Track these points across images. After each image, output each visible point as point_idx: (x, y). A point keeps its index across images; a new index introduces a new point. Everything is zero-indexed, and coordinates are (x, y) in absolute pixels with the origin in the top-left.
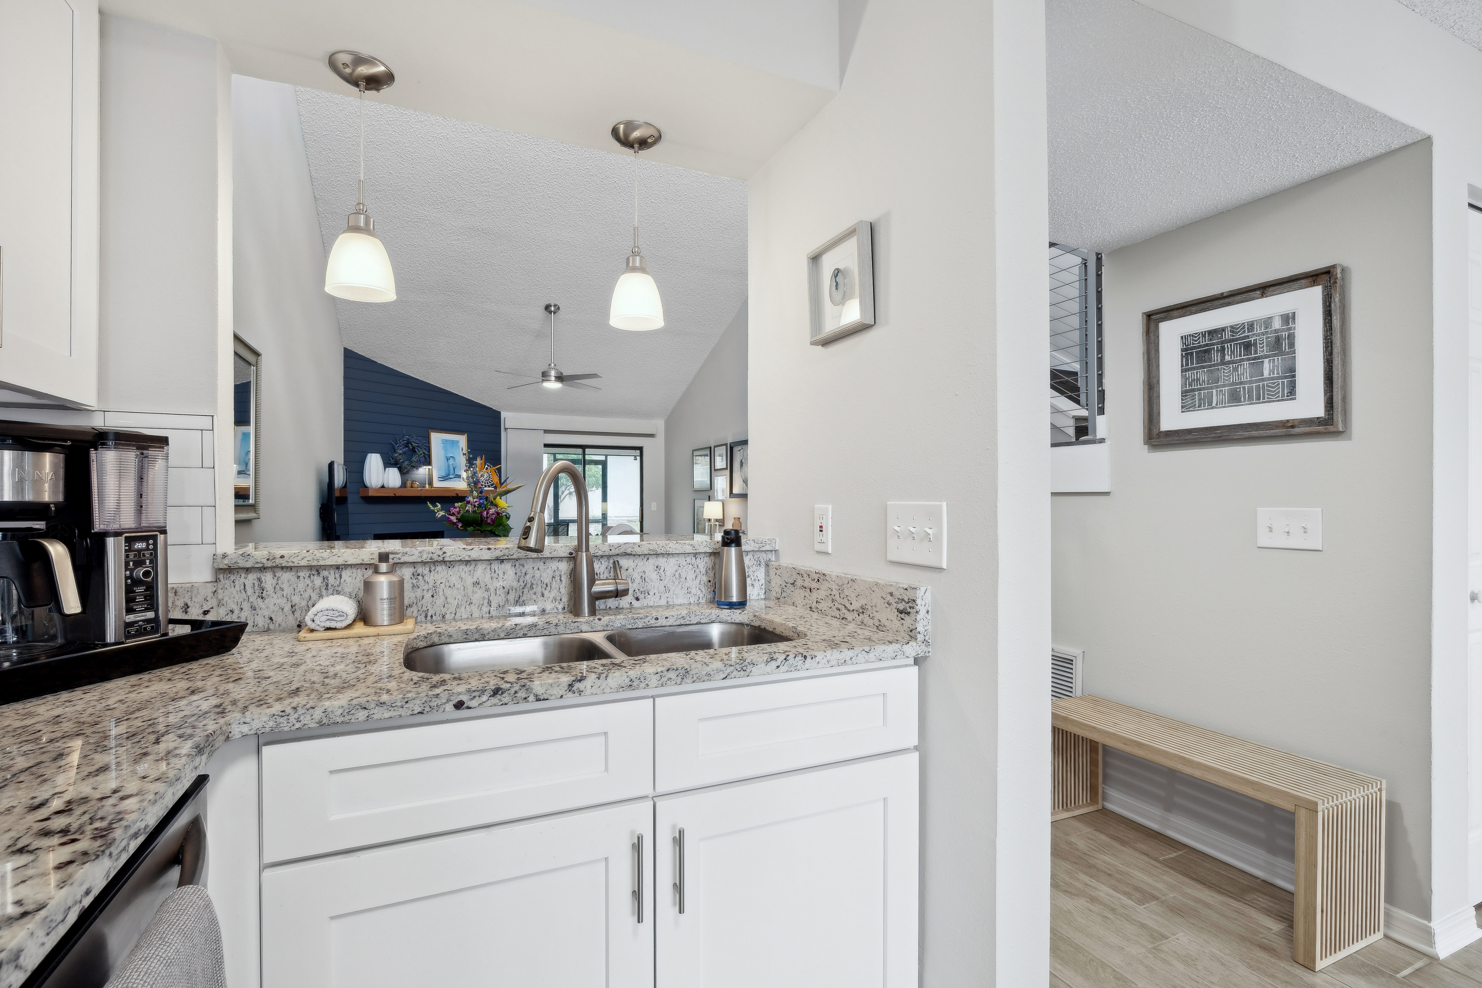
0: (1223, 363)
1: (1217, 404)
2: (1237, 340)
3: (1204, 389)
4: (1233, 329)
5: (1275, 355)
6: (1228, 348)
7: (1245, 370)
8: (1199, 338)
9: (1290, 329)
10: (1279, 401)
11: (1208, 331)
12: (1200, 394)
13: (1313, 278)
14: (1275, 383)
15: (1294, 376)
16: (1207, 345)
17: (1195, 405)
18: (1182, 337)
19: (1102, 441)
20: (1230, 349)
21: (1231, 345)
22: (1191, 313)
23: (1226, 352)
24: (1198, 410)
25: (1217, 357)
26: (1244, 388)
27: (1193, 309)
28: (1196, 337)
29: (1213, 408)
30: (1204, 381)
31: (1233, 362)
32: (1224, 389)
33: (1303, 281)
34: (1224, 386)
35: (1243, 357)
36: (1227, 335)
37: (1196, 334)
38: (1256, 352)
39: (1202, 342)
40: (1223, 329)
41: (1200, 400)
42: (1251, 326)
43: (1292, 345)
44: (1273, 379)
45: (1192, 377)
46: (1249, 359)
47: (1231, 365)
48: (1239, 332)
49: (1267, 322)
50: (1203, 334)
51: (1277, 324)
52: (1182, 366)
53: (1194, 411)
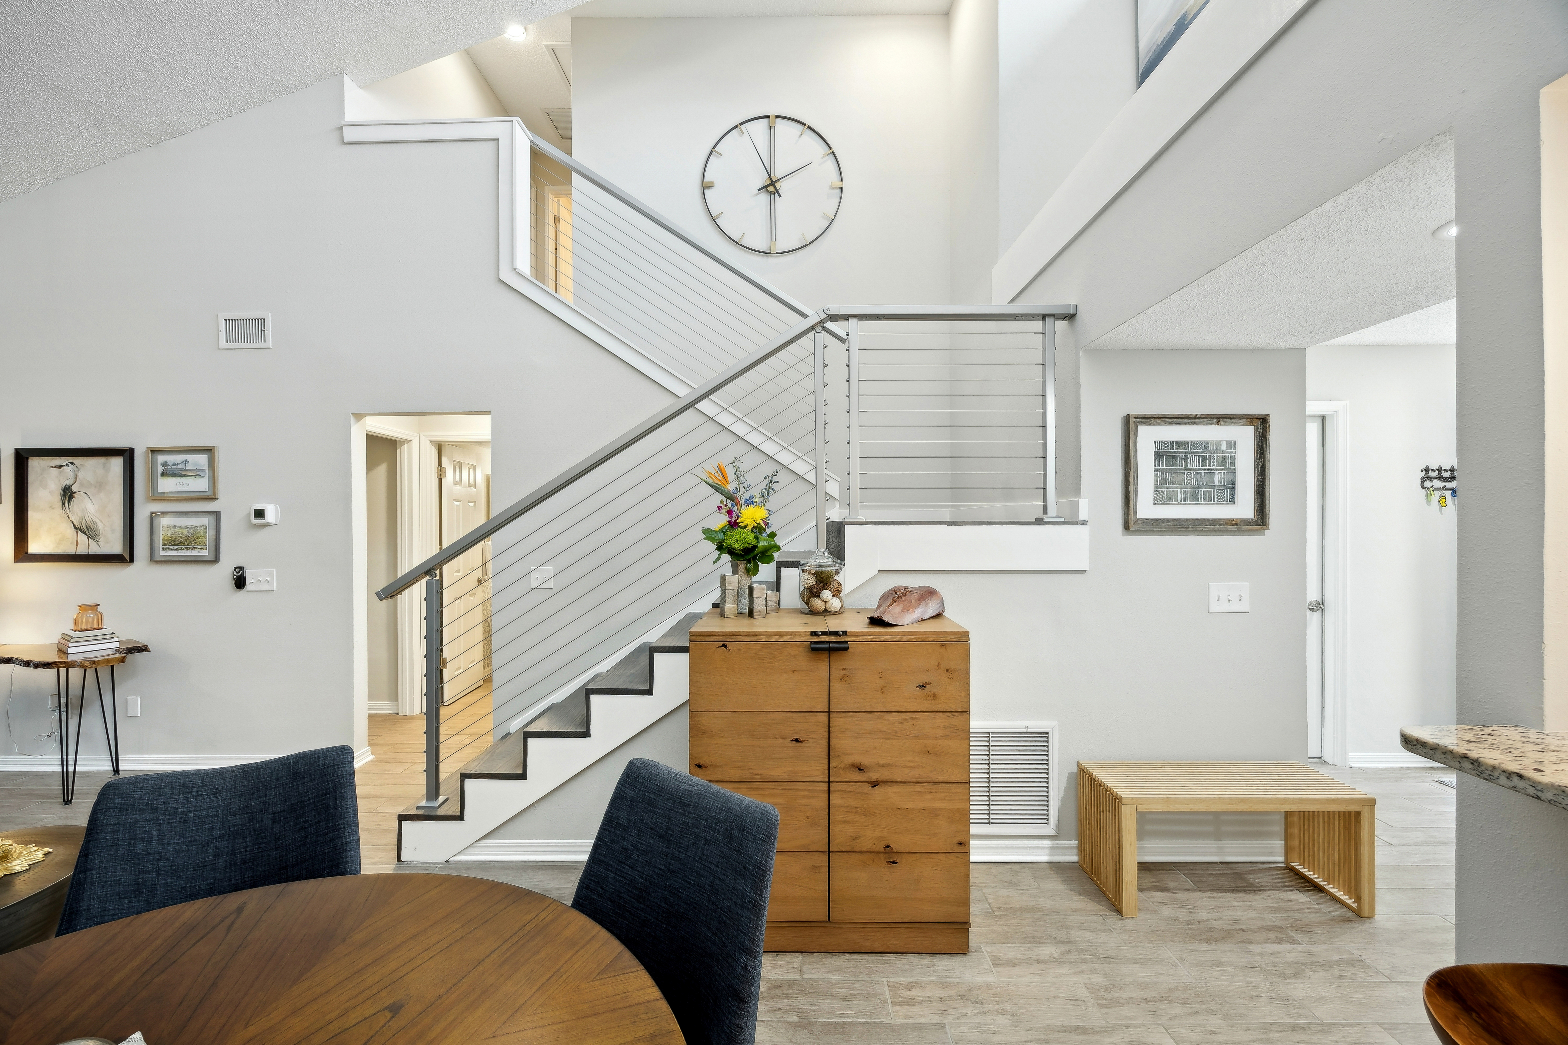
0: (1186, 469)
1: (1181, 501)
2: (1196, 453)
3: (1171, 487)
4: (1194, 443)
5: (1222, 470)
6: (1190, 458)
7: (1202, 477)
8: (1168, 446)
9: (1232, 452)
10: (1224, 504)
11: (1175, 441)
12: (1168, 491)
13: (1250, 419)
14: (1222, 490)
15: (1234, 487)
16: (1174, 452)
17: (1164, 500)
18: (1155, 442)
19: (1084, 523)
20: (1191, 459)
21: (1192, 456)
22: (1165, 424)
23: (1189, 461)
24: (1167, 504)
25: (1182, 463)
26: (1201, 491)
27: (1169, 421)
28: (1166, 444)
29: (1178, 504)
30: (1171, 481)
31: (1194, 470)
32: (1186, 489)
33: (1244, 420)
34: (1186, 487)
35: (1200, 467)
36: (1190, 448)
37: (1166, 441)
38: (1210, 466)
39: (1171, 449)
40: (1186, 443)
41: (1168, 496)
42: (1206, 444)
43: (1233, 464)
44: (1221, 487)
45: (1162, 476)
46: (1204, 470)
47: (1192, 472)
48: (1198, 447)
49: (1218, 443)
50: (1172, 443)
51: (1223, 447)
52: (1155, 466)
53: (1164, 504)
